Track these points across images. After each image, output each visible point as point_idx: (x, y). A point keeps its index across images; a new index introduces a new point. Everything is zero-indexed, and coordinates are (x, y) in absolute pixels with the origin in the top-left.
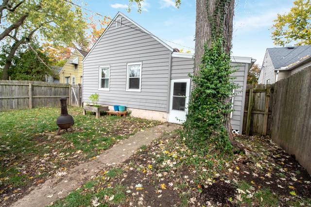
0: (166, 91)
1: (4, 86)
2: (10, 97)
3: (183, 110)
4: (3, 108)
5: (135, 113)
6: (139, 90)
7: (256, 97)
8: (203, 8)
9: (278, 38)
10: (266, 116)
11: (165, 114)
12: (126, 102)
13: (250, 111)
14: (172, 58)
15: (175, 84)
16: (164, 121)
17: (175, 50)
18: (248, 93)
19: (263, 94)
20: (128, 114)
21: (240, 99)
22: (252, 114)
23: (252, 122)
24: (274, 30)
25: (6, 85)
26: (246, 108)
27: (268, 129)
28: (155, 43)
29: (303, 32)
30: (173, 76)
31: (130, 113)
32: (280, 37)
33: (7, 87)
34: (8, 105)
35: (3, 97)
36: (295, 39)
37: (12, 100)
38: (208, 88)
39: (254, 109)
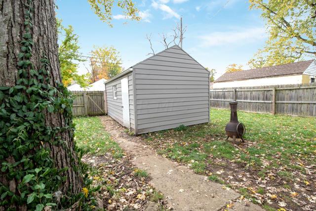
1: (305, 90)
2: (310, 102)
4: (302, 114)
25: (307, 89)
33: (309, 90)
34: (307, 111)
35: (303, 102)
37: (312, 105)
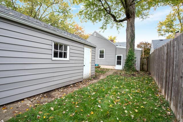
0: (114, 59)
3: (121, 65)
5: (102, 67)
6: (104, 58)
7: (144, 60)
8: (128, 41)
9: (160, 32)
10: (147, 66)
11: (114, 67)
12: (99, 63)
13: (142, 64)
14: (116, 48)
15: (117, 56)
16: (114, 69)
17: (117, 45)
18: (141, 59)
19: (145, 59)
20: (99, 67)
21: (139, 61)
22: (143, 65)
23: (143, 67)
24: (158, 29)
26: (141, 63)
27: (147, 70)
28: (110, 42)
29: (172, 30)
30: (116, 53)
31: (100, 66)
32: (161, 32)
36: (168, 33)
38: (130, 58)
39: (143, 64)
